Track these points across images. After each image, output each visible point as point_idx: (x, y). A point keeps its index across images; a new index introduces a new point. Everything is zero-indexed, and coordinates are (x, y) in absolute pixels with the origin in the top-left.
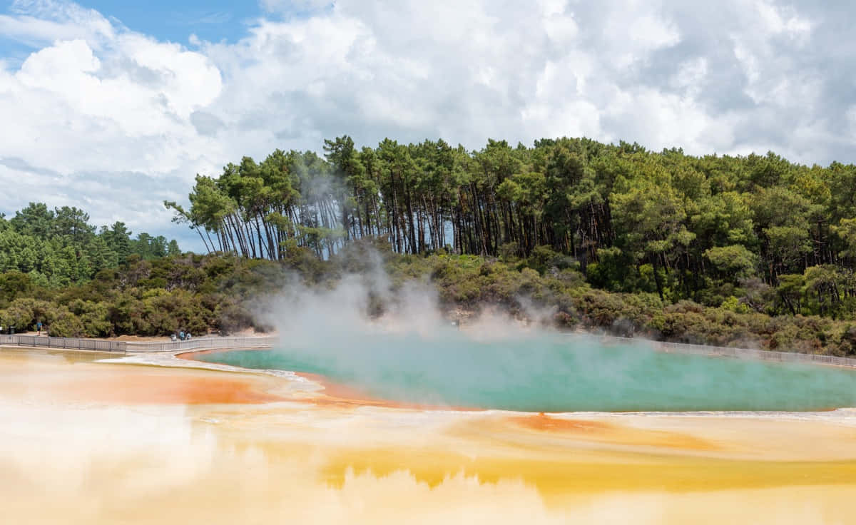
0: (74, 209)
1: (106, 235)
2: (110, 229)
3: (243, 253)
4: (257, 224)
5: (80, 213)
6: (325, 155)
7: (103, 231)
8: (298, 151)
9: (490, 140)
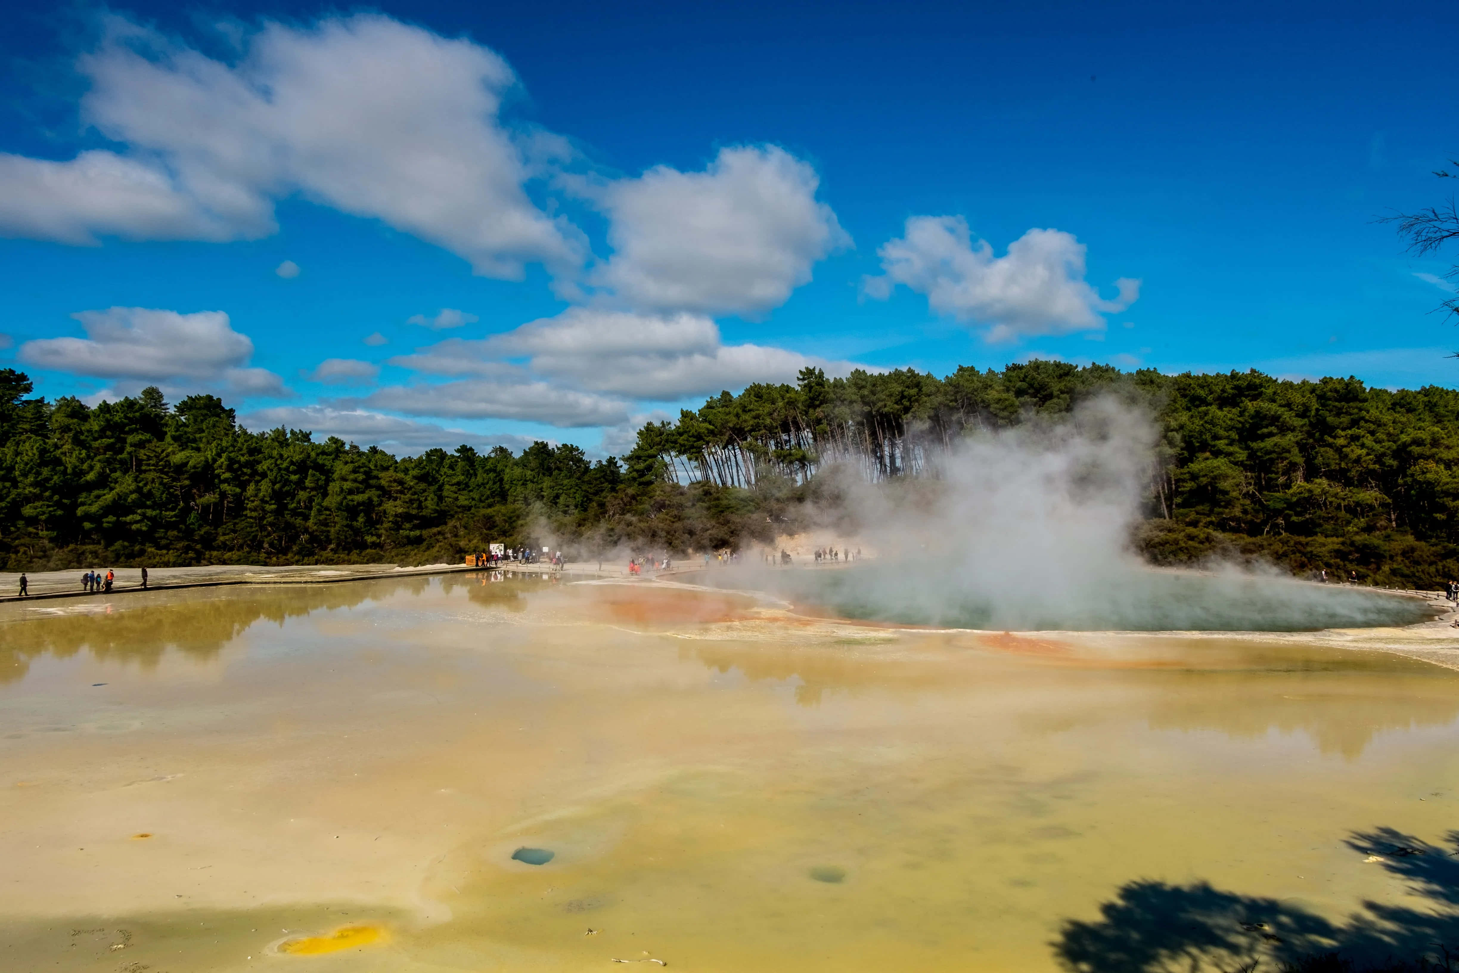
0: (572, 445)
1: (601, 468)
2: (604, 463)
3: (722, 484)
4: (735, 453)
5: (577, 449)
6: (799, 385)
7: (598, 465)
8: (772, 384)
9: (960, 366)
